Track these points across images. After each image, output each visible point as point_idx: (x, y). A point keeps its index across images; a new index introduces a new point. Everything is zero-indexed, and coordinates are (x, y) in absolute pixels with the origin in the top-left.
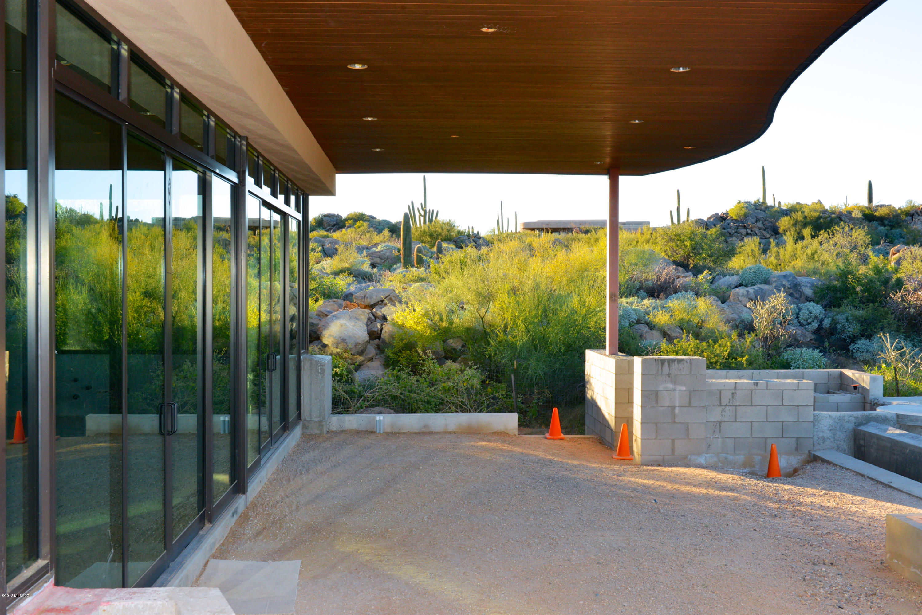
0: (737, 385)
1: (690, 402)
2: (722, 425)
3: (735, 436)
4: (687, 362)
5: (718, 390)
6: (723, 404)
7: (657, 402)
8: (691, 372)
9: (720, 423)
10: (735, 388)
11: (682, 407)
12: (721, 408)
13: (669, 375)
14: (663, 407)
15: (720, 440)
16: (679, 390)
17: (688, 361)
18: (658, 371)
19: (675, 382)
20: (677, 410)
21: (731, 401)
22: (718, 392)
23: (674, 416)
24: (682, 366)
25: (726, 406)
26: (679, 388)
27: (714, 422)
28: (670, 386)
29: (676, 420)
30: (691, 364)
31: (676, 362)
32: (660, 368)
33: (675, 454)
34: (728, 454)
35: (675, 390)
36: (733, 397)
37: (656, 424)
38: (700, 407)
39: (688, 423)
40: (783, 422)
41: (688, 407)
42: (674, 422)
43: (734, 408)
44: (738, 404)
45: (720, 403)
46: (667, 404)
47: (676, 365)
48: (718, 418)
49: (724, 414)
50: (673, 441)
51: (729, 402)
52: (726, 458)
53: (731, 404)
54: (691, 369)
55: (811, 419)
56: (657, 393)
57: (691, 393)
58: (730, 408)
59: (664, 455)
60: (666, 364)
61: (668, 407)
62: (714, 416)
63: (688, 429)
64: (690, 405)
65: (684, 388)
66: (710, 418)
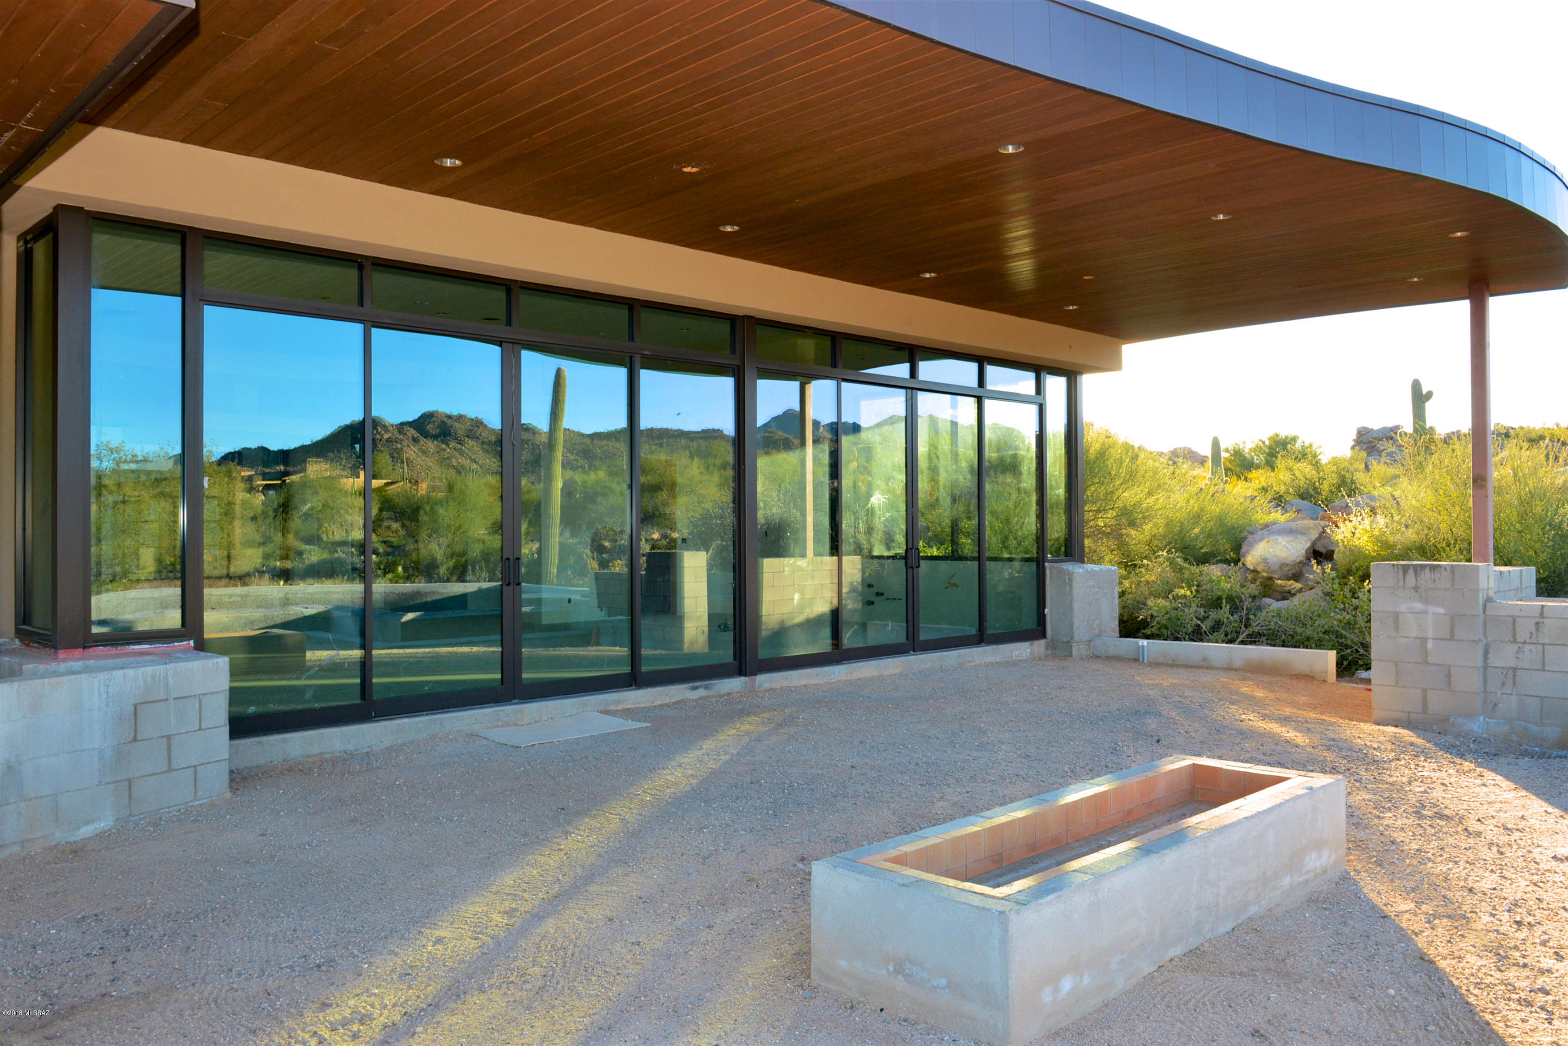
0: (1545, 609)
1: (1452, 633)
2: (1517, 674)
3: (1543, 694)
4: (1445, 569)
5: (1510, 616)
6: (1518, 640)
7: (1397, 629)
8: (1453, 585)
9: (1515, 670)
10: (1542, 614)
11: (1438, 639)
12: (1515, 647)
13: (1416, 589)
14: (1407, 637)
15: (1514, 698)
16: (1434, 613)
17: (1448, 568)
18: (1398, 582)
19: (1427, 601)
20: (1430, 645)
21: (1534, 636)
22: (1511, 620)
23: (1426, 653)
24: (1437, 575)
25: (1525, 642)
26: (1432, 609)
27: (1503, 668)
28: (1418, 606)
29: (1429, 659)
30: (1453, 572)
31: (1427, 570)
32: (1401, 578)
33: (1429, 712)
34: (1529, 722)
35: (1426, 612)
36: (1537, 629)
37: (1396, 664)
38: (1470, 641)
39: (1449, 666)
41: (1450, 640)
42: (1426, 662)
43: (1540, 647)
44: (1546, 641)
45: (1514, 635)
46: (1414, 634)
47: (1427, 573)
48: (1512, 663)
49: (1520, 656)
50: (1425, 691)
51: (1531, 637)
52: (1526, 729)
53: (1534, 641)
54: (1453, 580)
56: (1398, 617)
57: (1453, 620)
58: (1532, 647)
59: (1409, 713)
60: (1411, 571)
61: (1416, 638)
62: (1504, 657)
63: (1449, 675)
64: (1452, 637)
65: (1442, 611)
66: (1496, 661)
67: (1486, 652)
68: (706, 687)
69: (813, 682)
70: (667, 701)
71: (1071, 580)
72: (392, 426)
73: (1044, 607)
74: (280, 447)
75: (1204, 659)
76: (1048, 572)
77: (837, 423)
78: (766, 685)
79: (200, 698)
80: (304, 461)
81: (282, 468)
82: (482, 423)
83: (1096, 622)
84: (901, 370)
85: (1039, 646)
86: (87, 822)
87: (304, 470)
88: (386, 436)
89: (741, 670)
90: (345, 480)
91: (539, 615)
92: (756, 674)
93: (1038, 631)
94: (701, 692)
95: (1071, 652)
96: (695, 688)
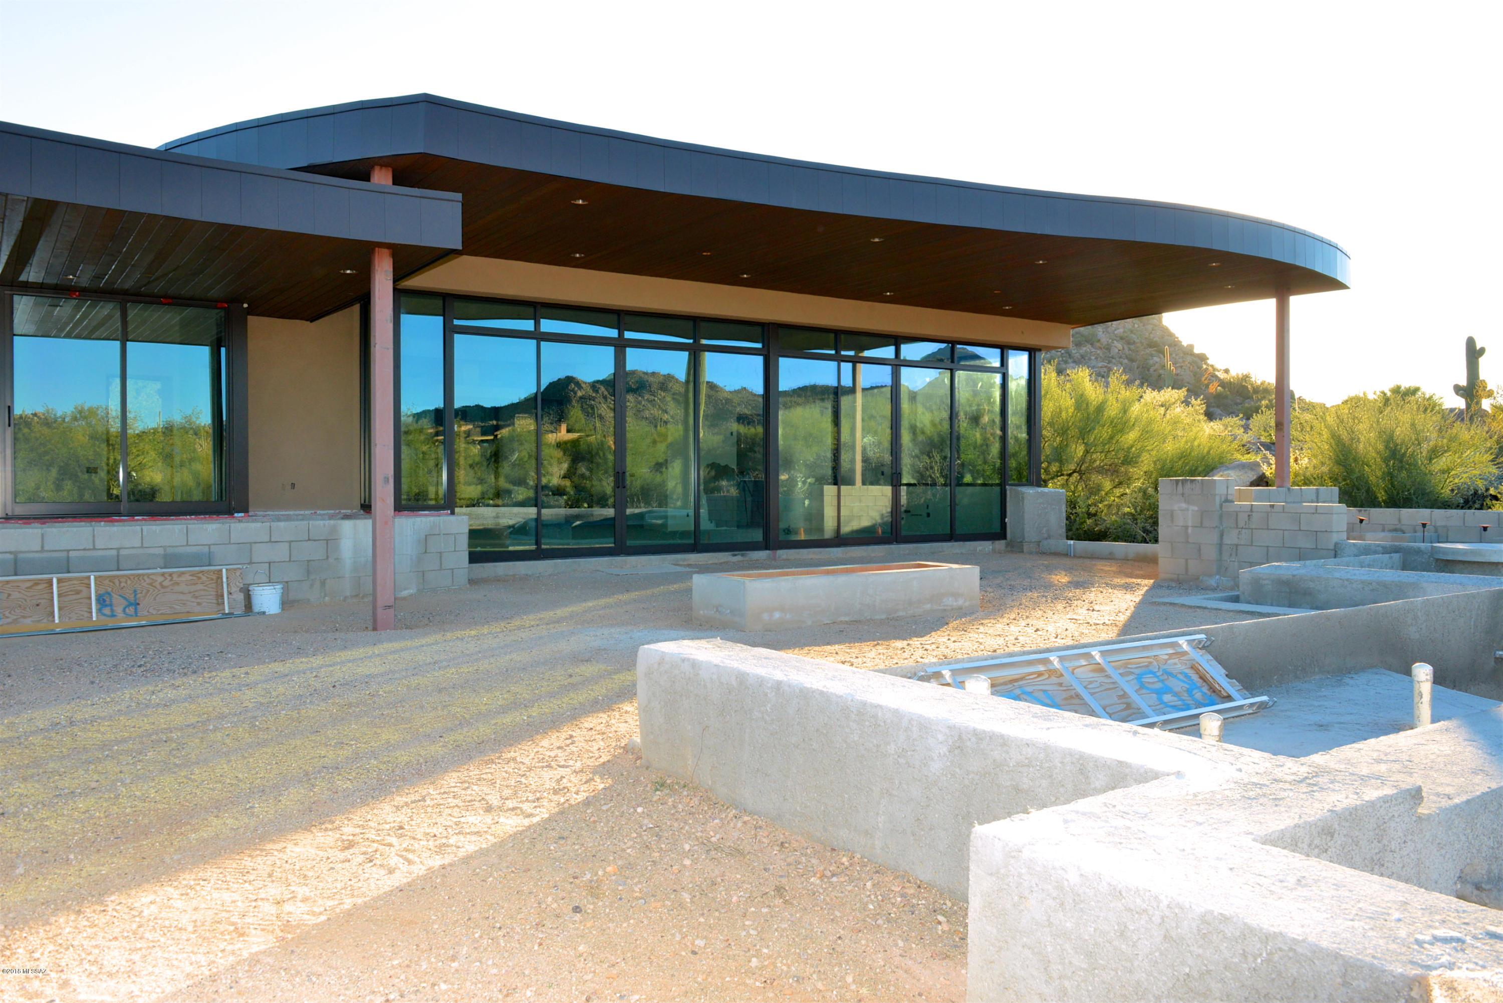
0: (1253, 507)
1: (1201, 523)
2: (1239, 548)
4: (1198, 481)
5: (1235, 512)
6: (1239, 526)
7: (1172, 521)
8: (1202, 492)
9: (1237, 545)
10: (1251, 511)
11: (1194, 527)
12: (1237, 531)
13: (1183, 495)
14: (1178, 524)
15: (1237, 563)
16: (1192, 510)
17: (1200, 481)
18: (1173, 490)
19: (1188, 503)
20: (1190, 530)
21: (1247, 524)
22: (1235, 514)
23: (1187, 535)
24: (1194, 486)
25: (1242, 528)
26: (1191, 507)
27: (1231, 545)
28: (1184, 506)
29: (1189, 540)
30: (1202, 484)
31: (1189, 483)
32: (1175, 488)
33: (1189, 573)
35: (1188, 510)
36: (1249, 520)
37: (1171, 542)
38: (1212, 528)
39: (1200, 544)
40: (1300, 548)
41: (1200, 527)
42: (1188, 542)
43: (1250, 531)
44: (1254, 527)
45: (1236, 525)
46: (1181, 523)
47: (1188, 485)
48: (1236, 541)
49: (1240, 537)
50: (1187, 560)
53: (1247, 526)
54: (1202, 489)
55: (1332, 547)
56: (1173, 513)
57: (1202, 514)
58: (1246, 531)
59: (1178, 573)
60: (1180, 483)
61: (1182, 526)
62: (1231, 538)
63: (1199, 550)
64: (1201, 525)
65: (1196, 508)
66: (1227, 540)
67: (1222, 535)
68: (742, 555)
69: (818, 557)
70: (716, 561)
71: (1023, 498)
72: (586, 383)
73: (1005, 517)
74: (493, 405)
75: (1111, 553)
76: (1008, 492)
77: (837, 388)
78: (784, 557)
79: (455, 535)
80: (513, 417)
81: (495, 422)
82: (673, 377)
83: (1045, 529)
84: (887, 352)
85: (1000, 544)
86: (405, 589)
87: (513, 424)
88: (580, 394)
89: (767, 547)
90: (550, 435)
91: (664, 526)
92: (776, 549)
93: (1001, 535)
94: (739, 558)
95: (1023, 549)
96: (735, 555)
